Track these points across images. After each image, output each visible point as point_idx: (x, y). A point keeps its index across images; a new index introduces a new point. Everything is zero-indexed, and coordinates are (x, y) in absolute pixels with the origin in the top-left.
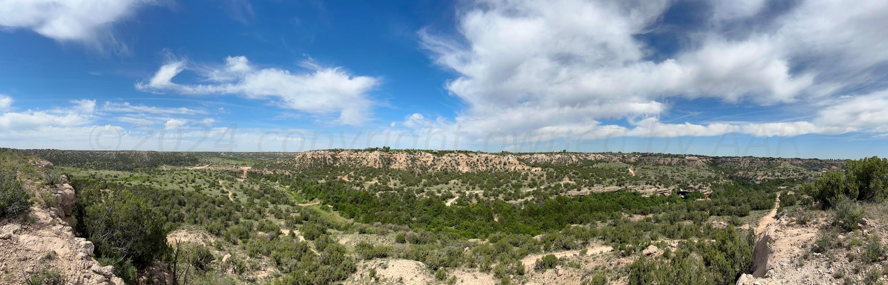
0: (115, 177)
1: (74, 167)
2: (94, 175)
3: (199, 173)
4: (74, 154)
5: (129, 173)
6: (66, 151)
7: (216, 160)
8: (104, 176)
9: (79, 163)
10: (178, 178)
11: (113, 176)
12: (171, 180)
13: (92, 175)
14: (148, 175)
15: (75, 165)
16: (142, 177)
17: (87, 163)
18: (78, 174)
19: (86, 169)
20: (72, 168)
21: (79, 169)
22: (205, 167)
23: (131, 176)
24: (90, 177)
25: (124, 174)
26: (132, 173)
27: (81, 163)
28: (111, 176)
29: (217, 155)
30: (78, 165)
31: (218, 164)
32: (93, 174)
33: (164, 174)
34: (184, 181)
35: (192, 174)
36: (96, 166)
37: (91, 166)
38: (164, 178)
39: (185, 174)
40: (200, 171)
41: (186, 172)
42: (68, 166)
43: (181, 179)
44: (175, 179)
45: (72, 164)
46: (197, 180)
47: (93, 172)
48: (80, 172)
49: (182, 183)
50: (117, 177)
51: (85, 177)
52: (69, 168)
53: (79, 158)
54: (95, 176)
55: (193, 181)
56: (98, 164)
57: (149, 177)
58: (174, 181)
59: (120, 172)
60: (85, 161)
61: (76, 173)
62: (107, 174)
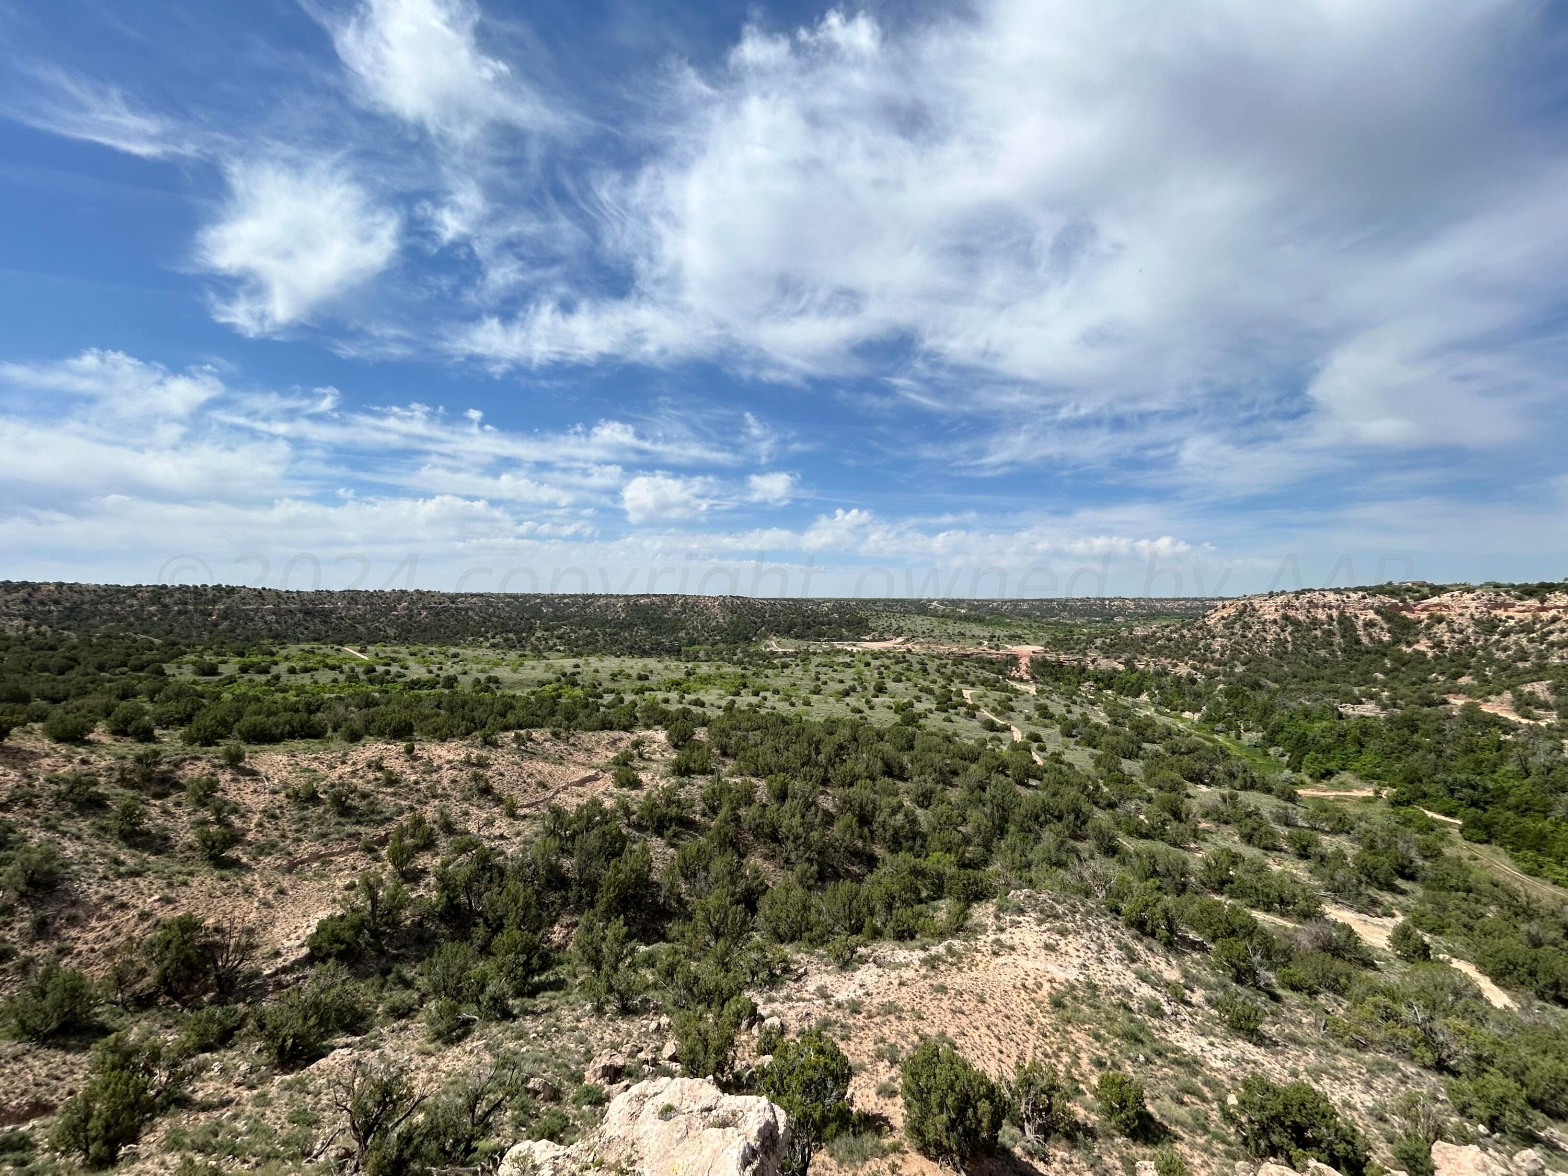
0: (641, 678)
1: (493, 646)
2: (574, 674)
3: (887, 662)
4: (489, 604)
5: (682, 665)
6: (462, 595)
7: (920, 623)
8: (604, 676)
9: (511, 635)
10: (832, 679)
11: (635, 675)
12: (812, 685)
13: (564, 675)
14: (739, 671)
15: (498, 639)
16: (722, 677)
17: (538, 634)
18: (515, 671)
19: (539, 654)
20: (490, 652)
21: (513, 655)
22: (894, 644)
23: (688, 674)
24: (558, 680)
25: (666, 668)
26: (690, 665)
27: (516, 633)
28: (629, 676)
29: (921, 607)
30: (506, 640)
31: (929, 633)
32: (569, 670)
33: (785, 666)
34: (853, 689)
35: (868, 664)
36: (568, 643)
37: (551, 643)
38: (792, 680)
39: (848, 665)
40: (889, 658)
41: (848, 660)
42: (476, 644)
43: (841, 682)
44: (825, 683)
45: (487, 639)
46: (890, 685)
47: (568, 664)
48: (521, 665)
49: (847, 694)
50: (647, 678)
51: (542, 683)
52: (479, 652)
53: (510, 618)
54: (578, 677)
55: (881, 689)
56: (573, 636)
57: (743, 676)
58: (823, 687)
59: (651, 663)
60: (531, 629)
61: (508, 669)
62: (616, 671)
